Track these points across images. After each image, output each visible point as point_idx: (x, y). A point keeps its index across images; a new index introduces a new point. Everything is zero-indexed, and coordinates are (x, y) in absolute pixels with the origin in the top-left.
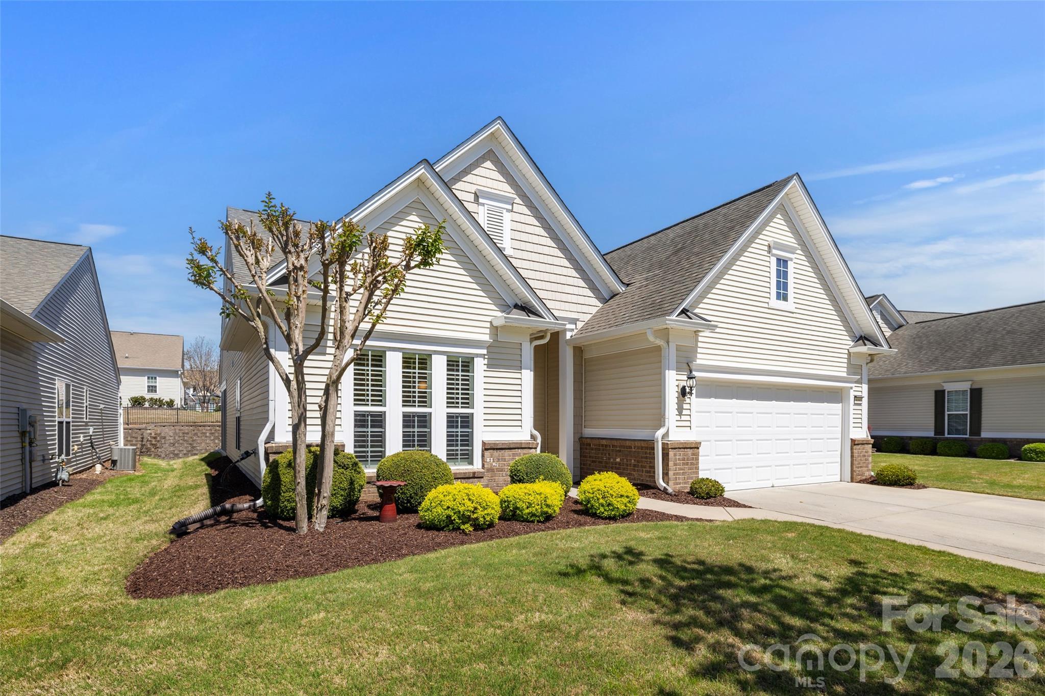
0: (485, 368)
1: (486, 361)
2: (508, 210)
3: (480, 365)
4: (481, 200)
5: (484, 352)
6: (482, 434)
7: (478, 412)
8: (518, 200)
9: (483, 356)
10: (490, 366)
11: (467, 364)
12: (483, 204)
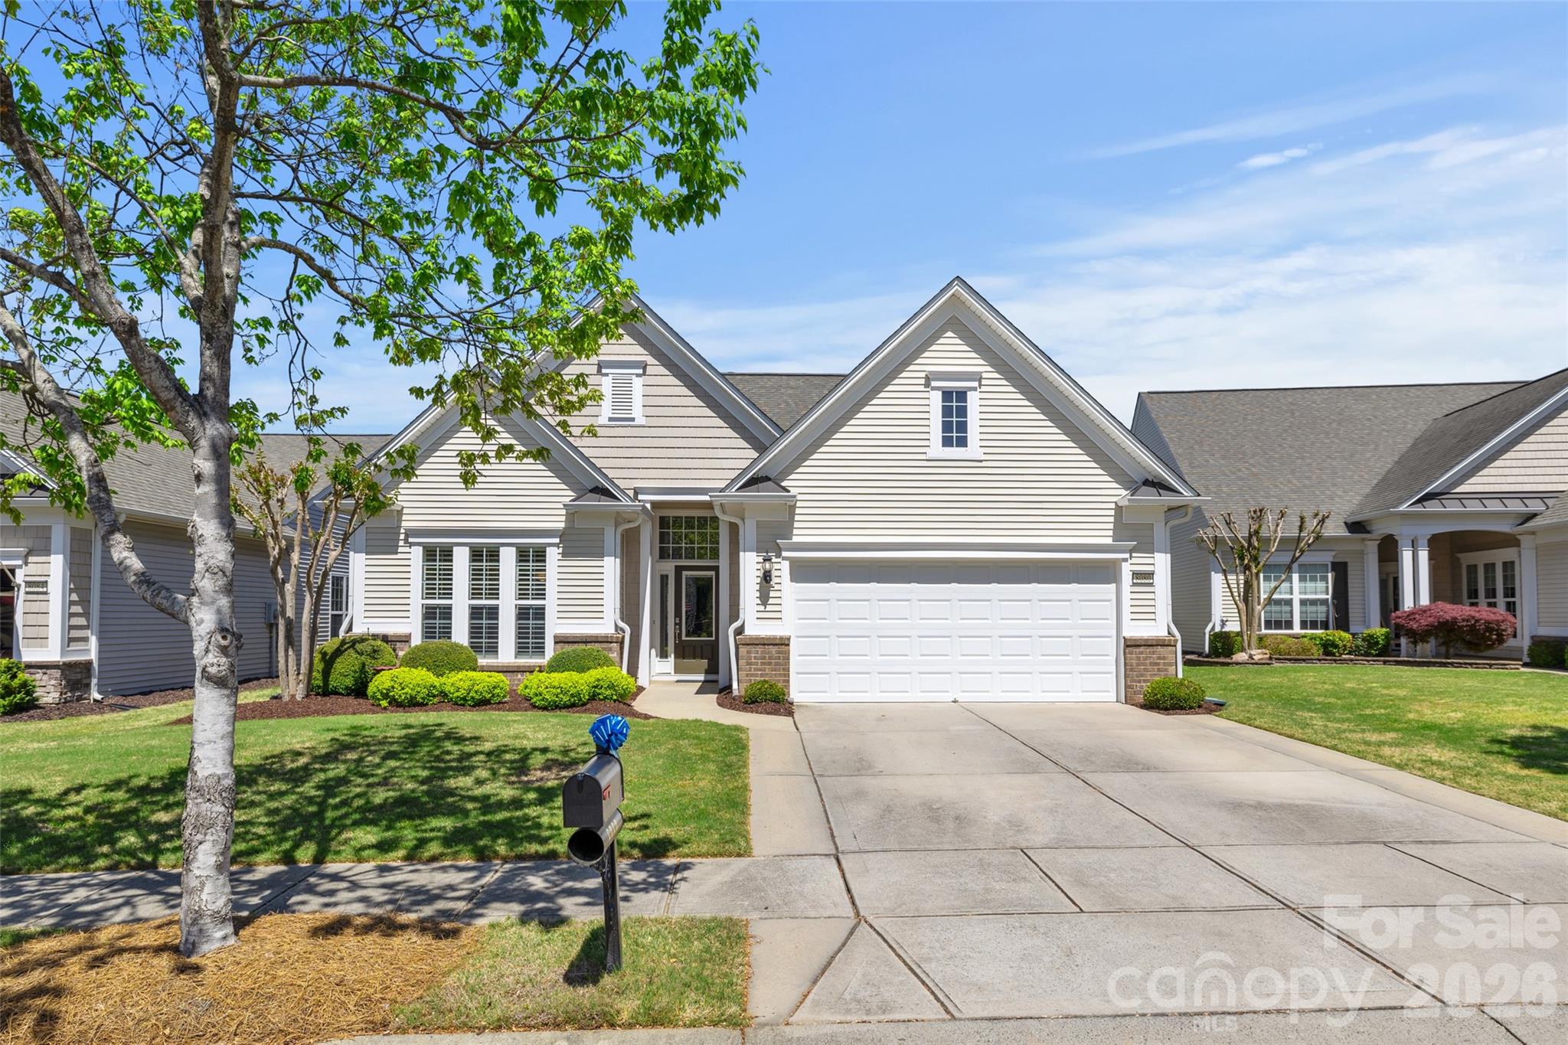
0: (560, 557)
1: (561, 550)
2: (638, 375)
3: (553, 555)
4: (604, 371)
5: (557, 540)
6: (555, 626)
7: (551, 603)
8: (650, 360)
9: (557, 545)
10: (565, 555)
11: (540, 555)
12: (607, 375)
